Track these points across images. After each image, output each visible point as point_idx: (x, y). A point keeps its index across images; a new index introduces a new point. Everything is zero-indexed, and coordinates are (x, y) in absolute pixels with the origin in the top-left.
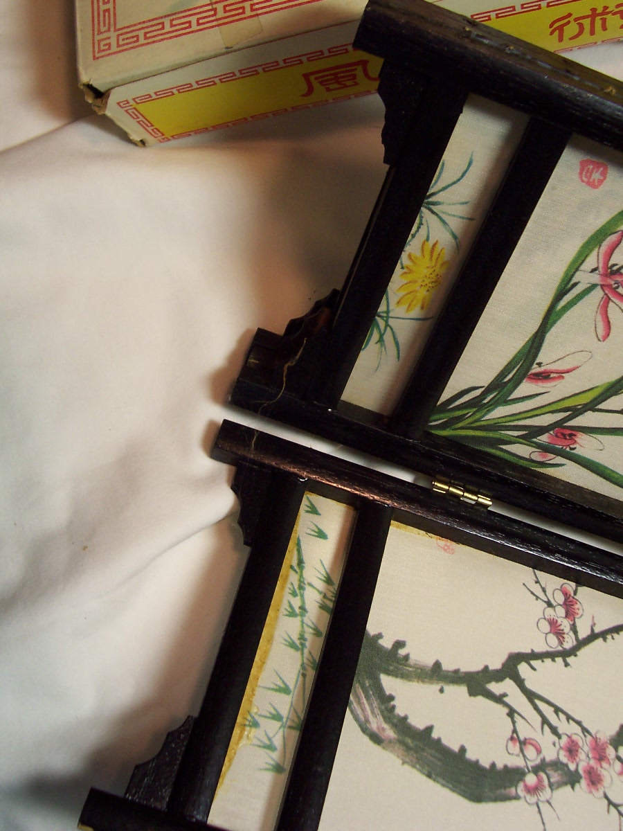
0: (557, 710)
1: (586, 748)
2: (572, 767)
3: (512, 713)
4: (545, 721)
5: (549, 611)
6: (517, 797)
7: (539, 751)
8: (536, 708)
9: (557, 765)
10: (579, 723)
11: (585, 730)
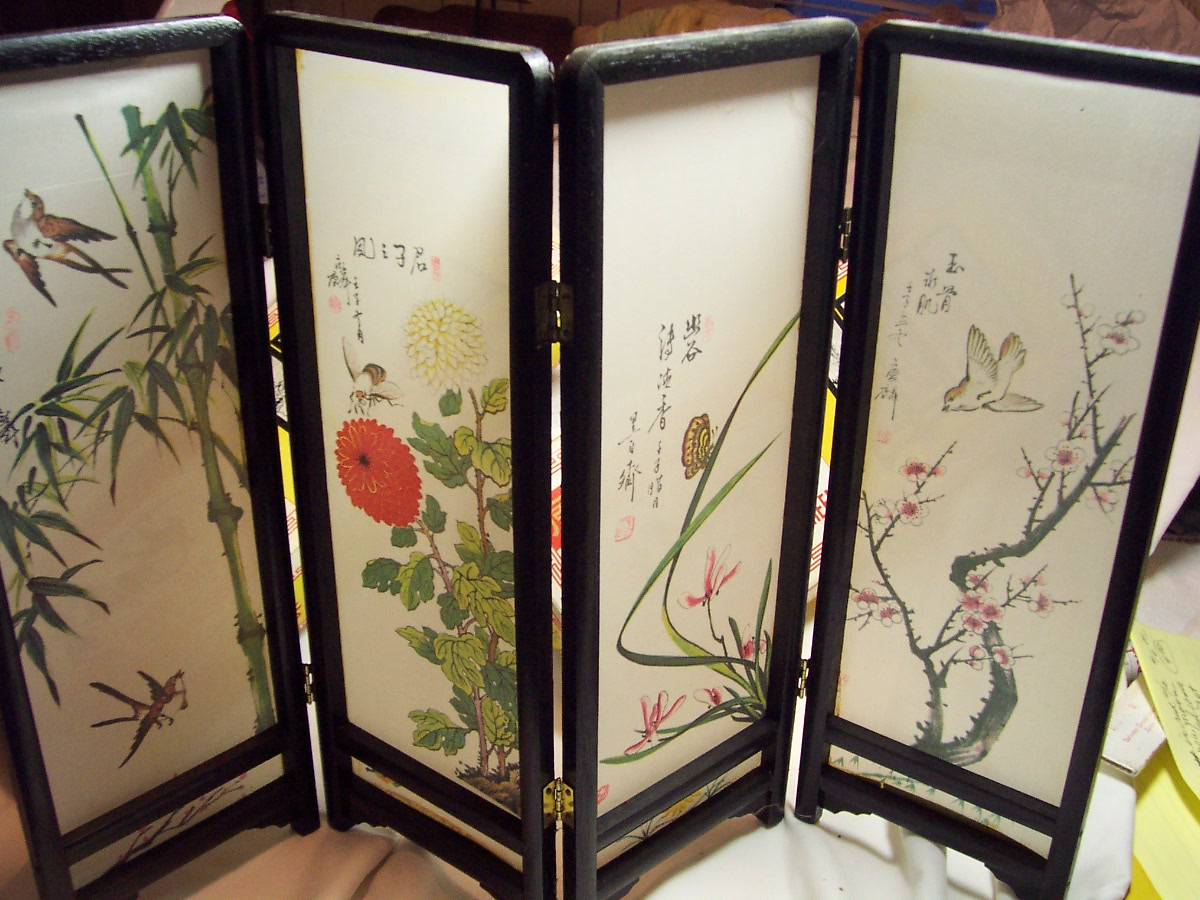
0: (946, 627)
1: (971, 612)
2: (986, 626)
3: (953, 660)
4: (955, 638)
5: (876, 614)
6: (1011, 671)
7: (977, 648)
8: (948, 642)
9: (986, 636)
10: (954, 613)
11: (958, 610)
